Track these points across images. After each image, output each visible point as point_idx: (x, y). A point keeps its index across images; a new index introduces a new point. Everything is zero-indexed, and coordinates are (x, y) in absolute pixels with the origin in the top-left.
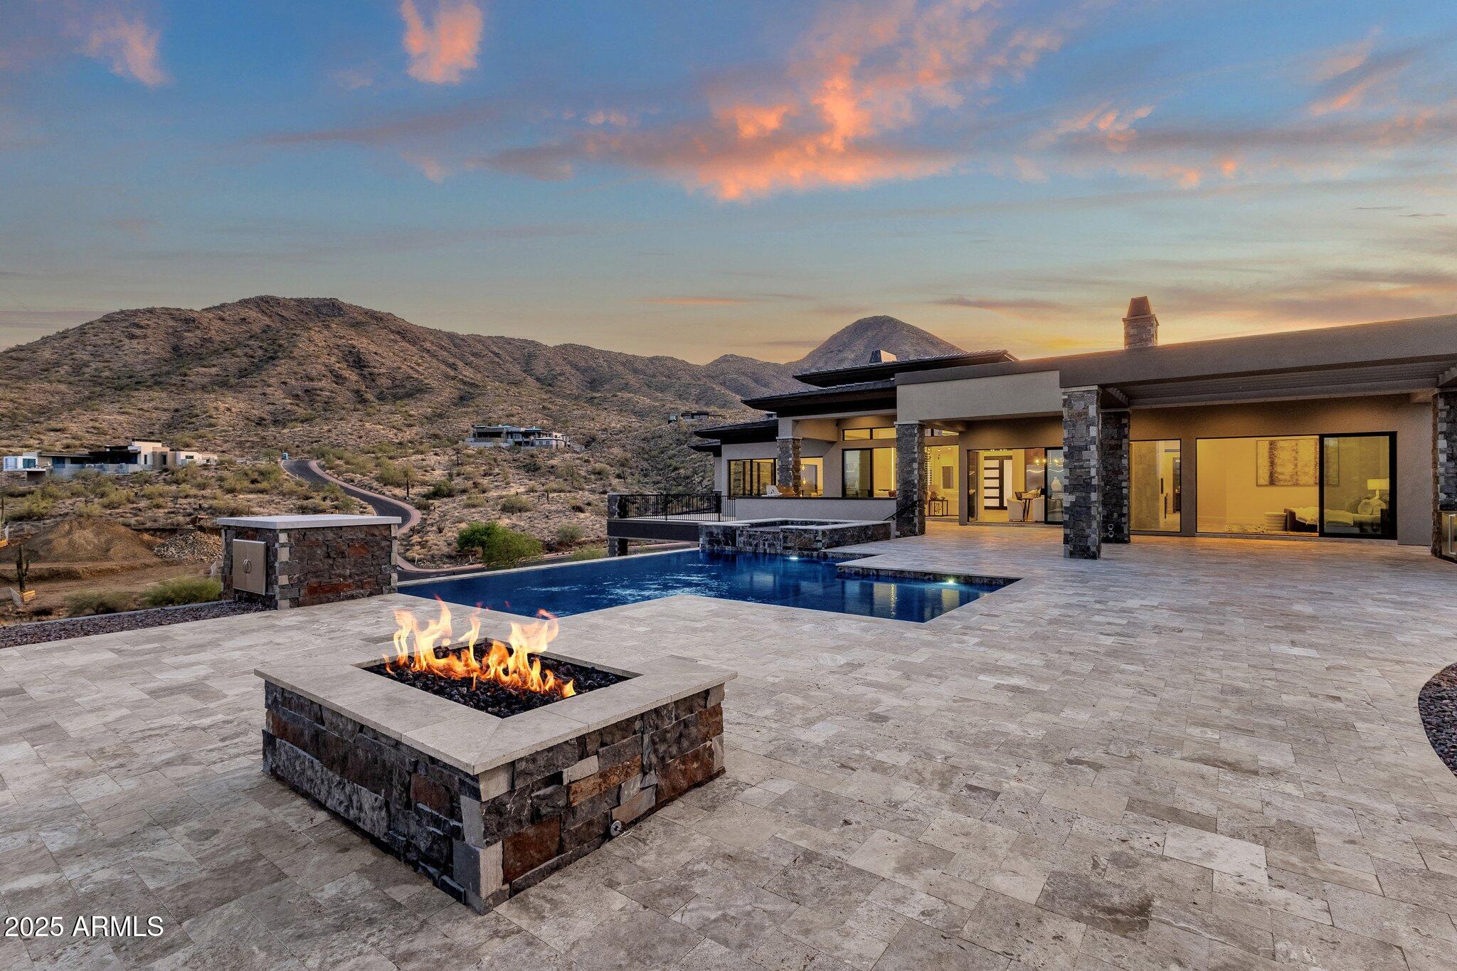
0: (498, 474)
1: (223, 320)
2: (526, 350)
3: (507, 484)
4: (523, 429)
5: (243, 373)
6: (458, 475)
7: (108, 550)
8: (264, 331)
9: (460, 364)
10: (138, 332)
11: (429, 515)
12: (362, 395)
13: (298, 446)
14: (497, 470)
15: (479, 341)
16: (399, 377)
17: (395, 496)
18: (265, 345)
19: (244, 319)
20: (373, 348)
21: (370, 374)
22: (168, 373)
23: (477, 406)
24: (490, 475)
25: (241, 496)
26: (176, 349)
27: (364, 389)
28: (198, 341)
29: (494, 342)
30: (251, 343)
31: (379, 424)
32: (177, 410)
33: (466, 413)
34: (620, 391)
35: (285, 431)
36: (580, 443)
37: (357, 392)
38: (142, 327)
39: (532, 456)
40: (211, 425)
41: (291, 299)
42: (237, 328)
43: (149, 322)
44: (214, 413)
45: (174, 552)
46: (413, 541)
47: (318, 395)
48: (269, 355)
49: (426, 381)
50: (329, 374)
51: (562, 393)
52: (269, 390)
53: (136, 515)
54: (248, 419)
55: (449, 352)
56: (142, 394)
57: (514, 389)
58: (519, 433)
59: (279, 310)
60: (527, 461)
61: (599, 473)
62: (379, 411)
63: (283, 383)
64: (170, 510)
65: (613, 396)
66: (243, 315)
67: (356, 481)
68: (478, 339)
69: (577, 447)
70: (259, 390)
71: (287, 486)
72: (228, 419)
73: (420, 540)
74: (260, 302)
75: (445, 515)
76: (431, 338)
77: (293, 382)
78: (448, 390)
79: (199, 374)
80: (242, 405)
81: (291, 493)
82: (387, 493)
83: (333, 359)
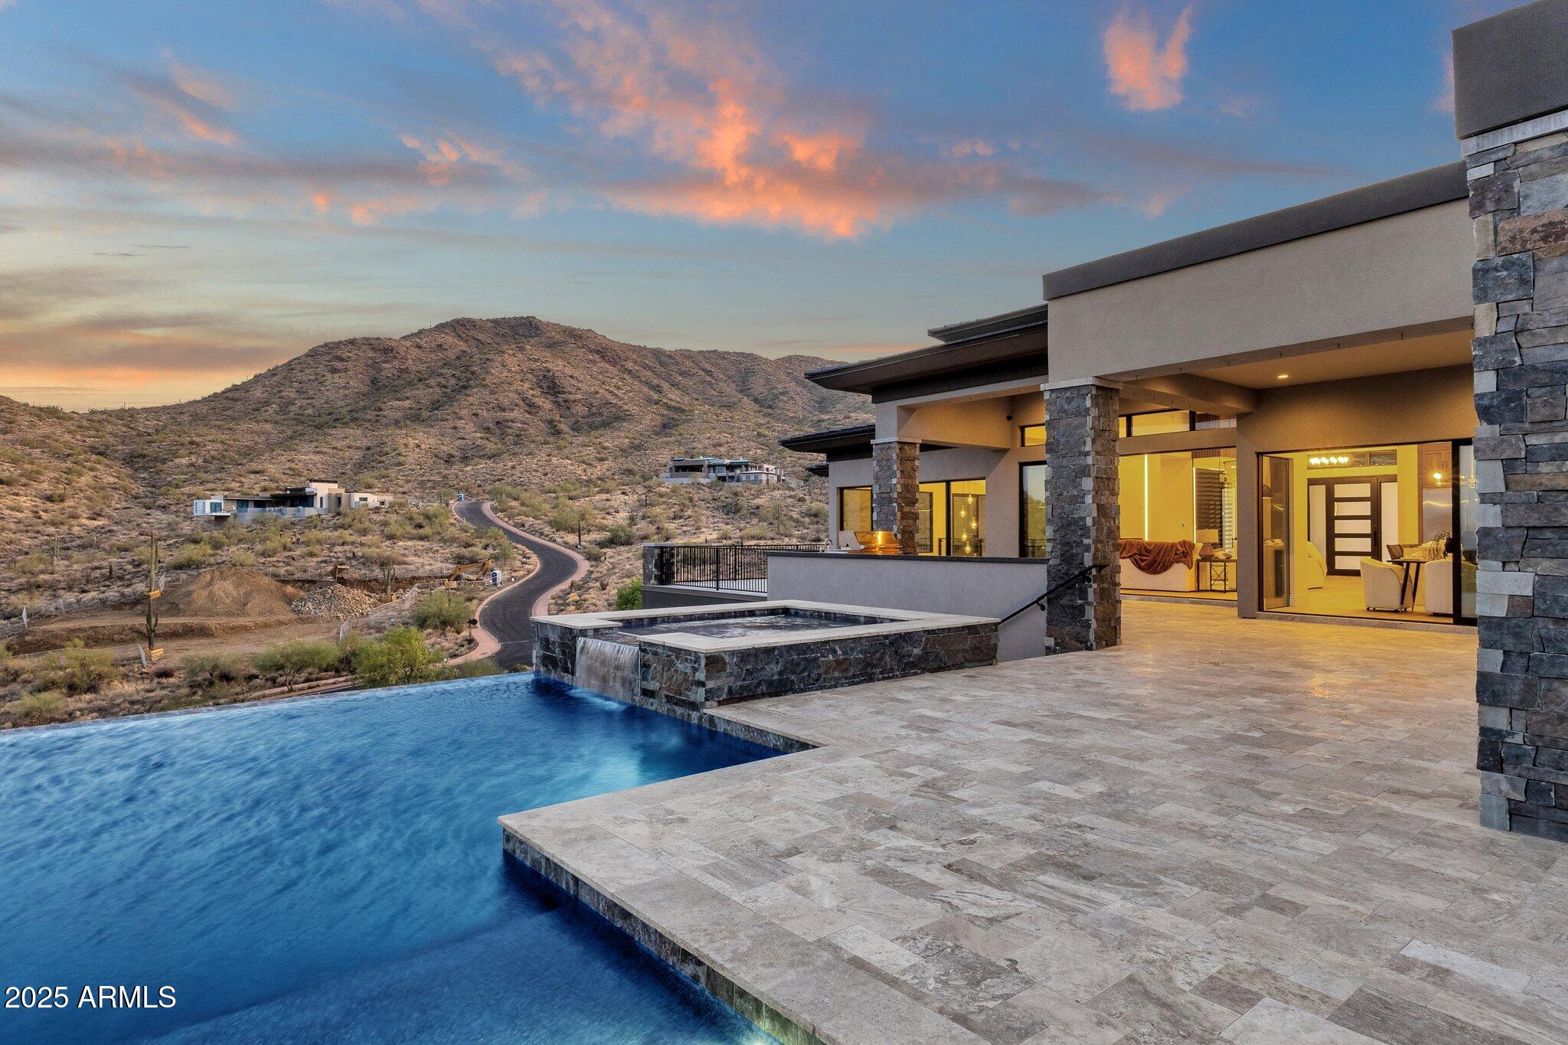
0: (690, 517)
1: (419, 347)
2: (743, 365)
3: (697, 529)
4: (727, 462)
5: (436, 405)
6: (644, 518)
7: (245, 604)
8: (458, 358)
9: (665, 386)
10: (339, 365)
11: (597, 566)
12: (556, 426)
13: (479, 486)
14: (689, 512)
15: (688, 358)
16: (596, 403)
17: (566, 544)
18: (458, 373)
19: (441, 345)
20: (569, 371)
21: (565, 401)
22: (364, 408)
23: (681, 435)
24: (681, 518)
25: (401, 543)
26: (374, 381)
27: (558, 418)
28: (396, 373)
29: (705, 358)
30: (444, 371)
31: (568, 458)
32: (368, 448)
33: (667, 443)
34: (854, 411)
35: (468, 468)
36: (797, 477)
37: (551, 422)
38: (343, 360)
39: (736, 494)
40: (400, 464)
41: (488, 320)
42: (433, 356)
43: (350, 355)
44: (403, 450)
45: (311, 607)
46: (570, 600)
47: (510, 428)
48: (461, 384)
49: (626, 407)
50: (521, 403)
51: (782, 416)
52: (460, 423)
53: (288, 564)
54: (436, 456)
55: (653, 372)
56: (339, 432)
57: (726, 413)
58: (722, 465)
59: (475, 333)
60: (730, 500)
61: (815, 516)
62: (571, 443)
63: (475, 415)
64: (324, 559)
65: (845, 418)
66: (440, 341)
67: (527, 526)
68: (687, 355)
69: (793, 483)
70: (450, 424)
71: (453, 531)
72: (416, 456)
73: (578, 598)
74: (456, 326)
75: (614, 568)
76: (635, 356)
77: (485, 414)
78: (649, 417)
79: (394, 407)
80: (432, 441)
81: (453, 540)
82: (558, 540)
83: (527, 385)
